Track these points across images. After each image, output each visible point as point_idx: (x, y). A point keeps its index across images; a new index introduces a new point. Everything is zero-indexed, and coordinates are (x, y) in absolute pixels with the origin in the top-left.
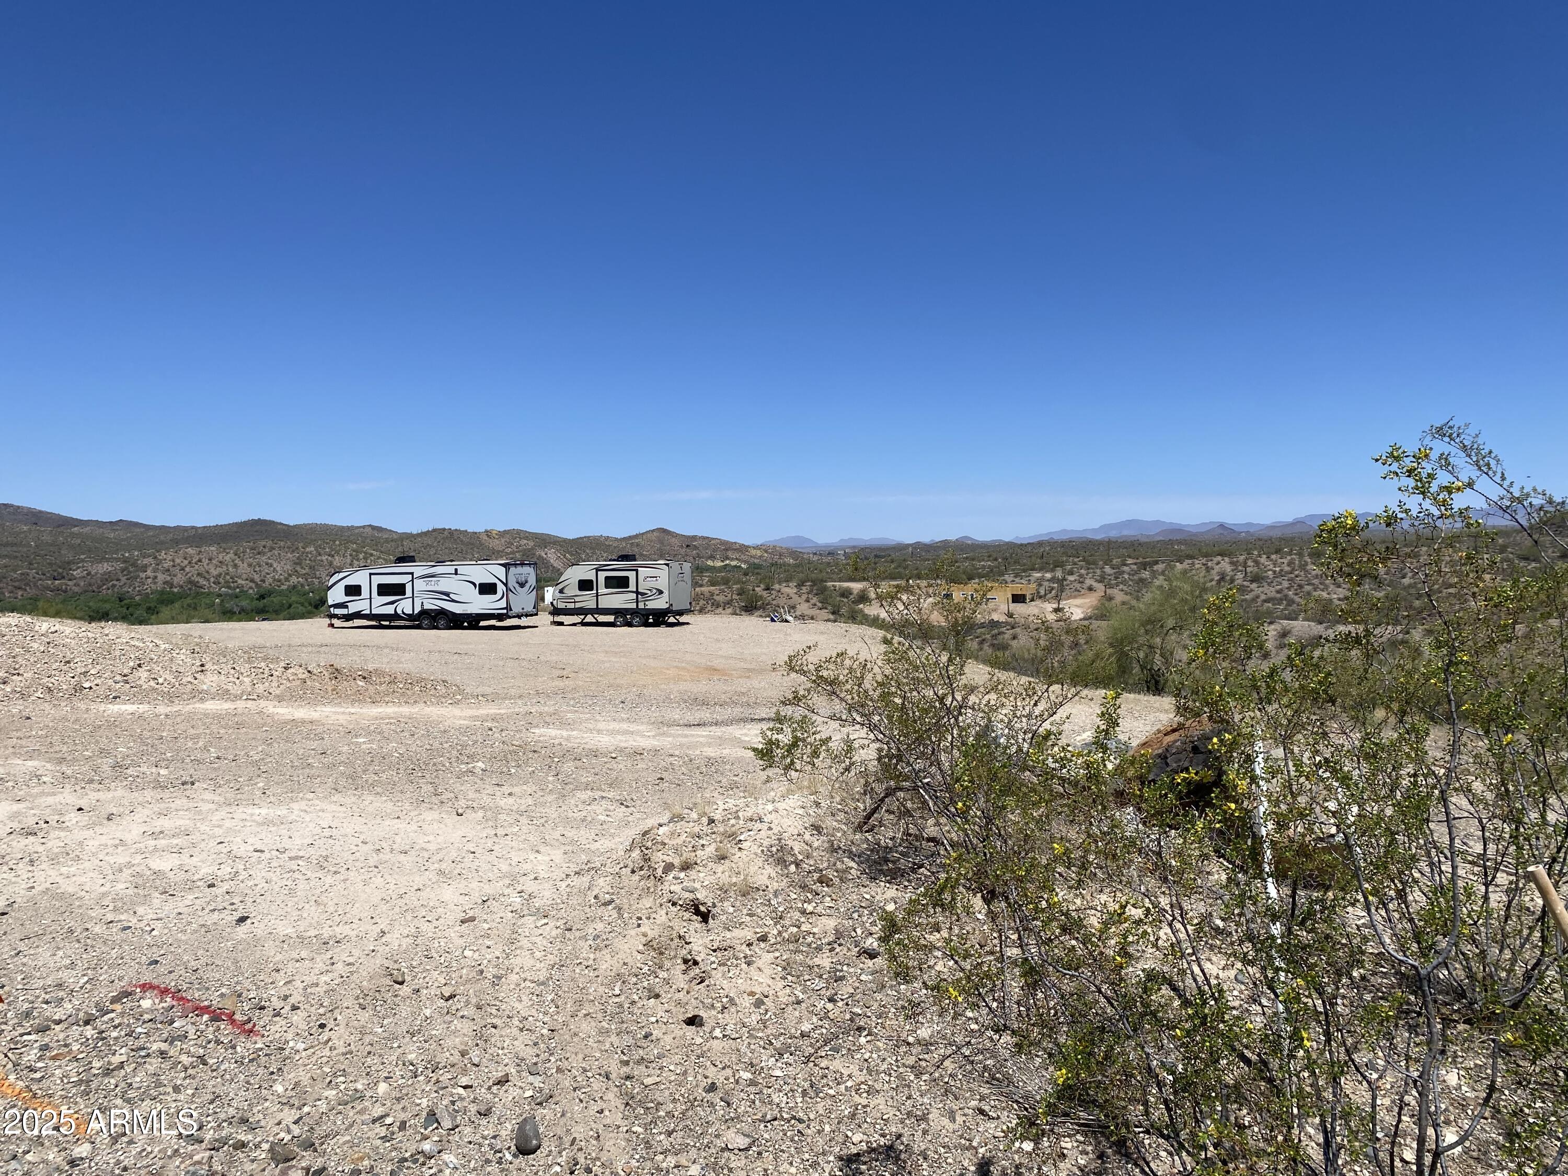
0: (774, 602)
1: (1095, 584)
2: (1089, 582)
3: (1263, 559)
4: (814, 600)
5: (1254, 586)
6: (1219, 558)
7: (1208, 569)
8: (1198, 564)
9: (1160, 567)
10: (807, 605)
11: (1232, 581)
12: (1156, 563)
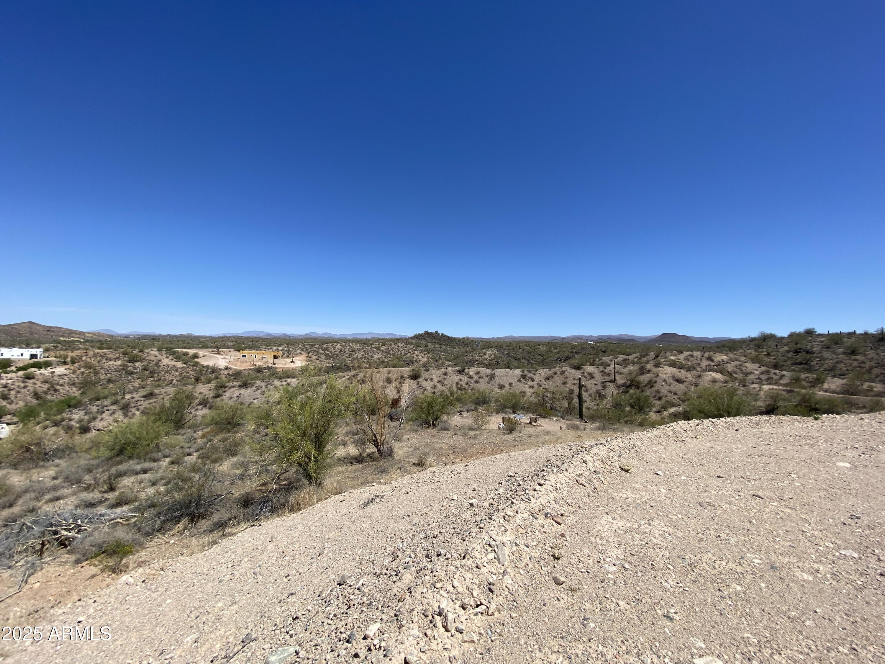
0: (147, 358)
1: (301, 352)
2: (299, 351)
3: (351, 344)
4: (171, 357)
5: (353, 353)
6: (336, 344)
7: (334, 348)
8: (330, 345)
9: (317, 346)
10: (167, 360)
11: (345, 352)
12: (315, 345)
